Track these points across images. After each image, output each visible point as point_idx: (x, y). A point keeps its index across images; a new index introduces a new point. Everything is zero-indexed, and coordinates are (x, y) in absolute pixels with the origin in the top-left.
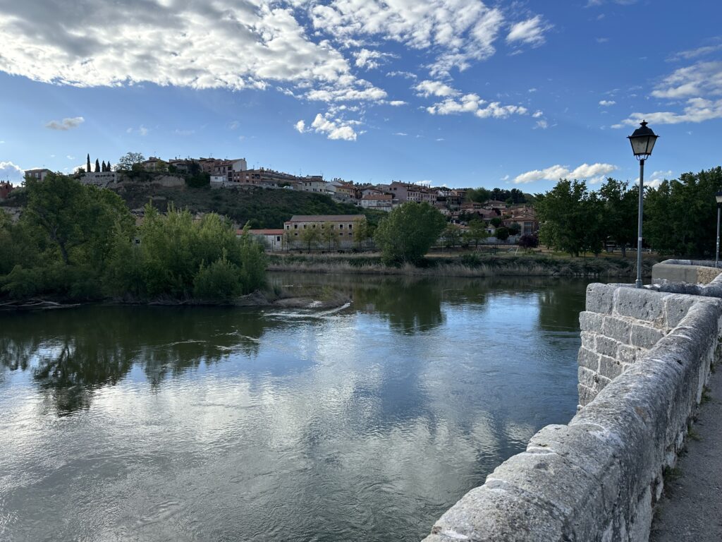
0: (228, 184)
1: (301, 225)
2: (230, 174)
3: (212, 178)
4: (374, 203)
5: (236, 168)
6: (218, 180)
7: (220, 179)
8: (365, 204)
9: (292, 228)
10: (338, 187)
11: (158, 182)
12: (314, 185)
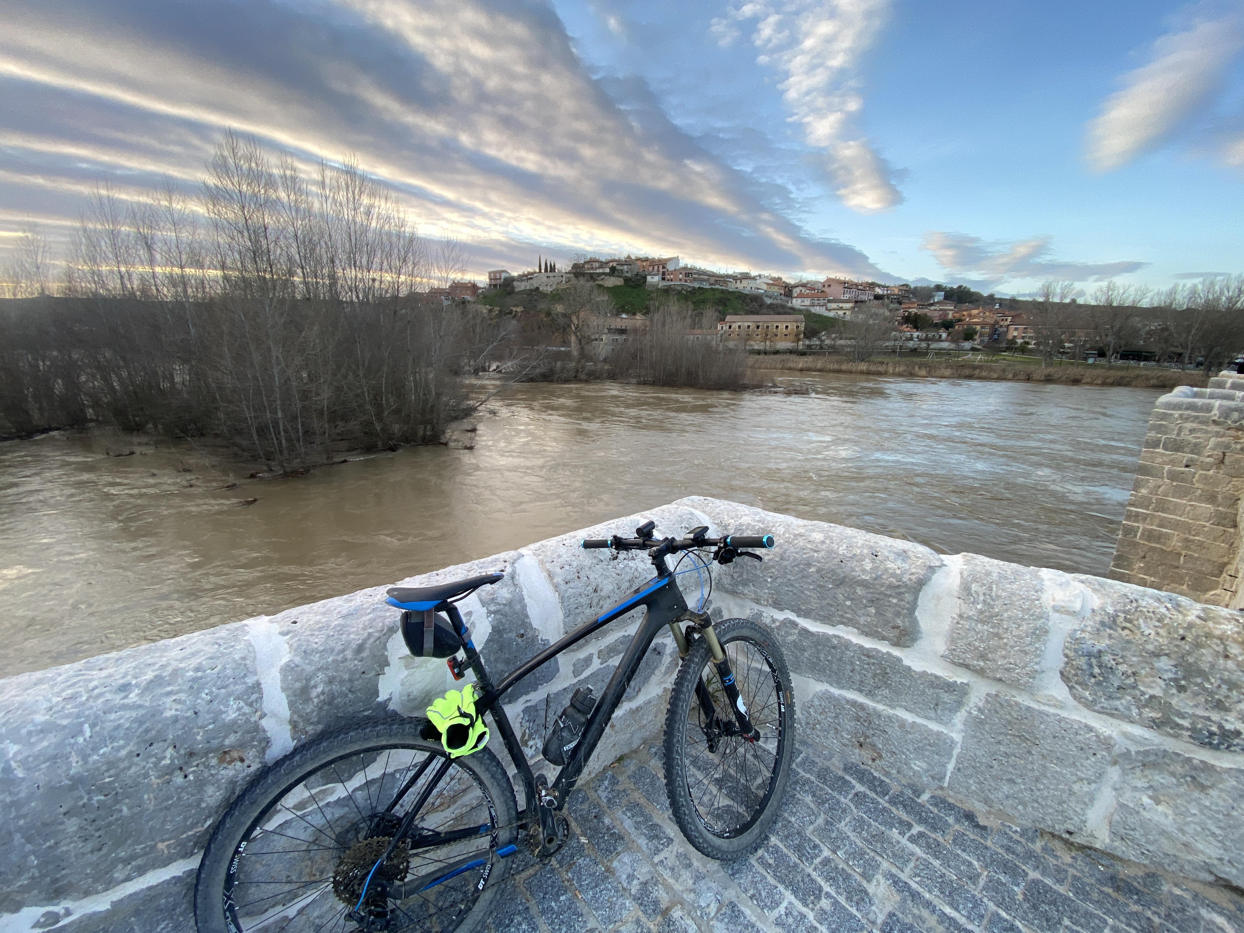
0: (662, 284)
1: (735, 326)
2: (664, 273)
3: (649, 278)
4: (807, 302)
5: (670, 267)
6: (653, 280)
7: (656, 279)
8: (797, 303)
9: (726, 328)
10: (768, 284)
11: (601, 283)
12: (745, 283)
